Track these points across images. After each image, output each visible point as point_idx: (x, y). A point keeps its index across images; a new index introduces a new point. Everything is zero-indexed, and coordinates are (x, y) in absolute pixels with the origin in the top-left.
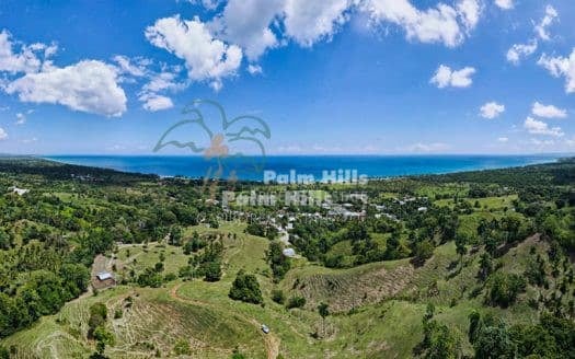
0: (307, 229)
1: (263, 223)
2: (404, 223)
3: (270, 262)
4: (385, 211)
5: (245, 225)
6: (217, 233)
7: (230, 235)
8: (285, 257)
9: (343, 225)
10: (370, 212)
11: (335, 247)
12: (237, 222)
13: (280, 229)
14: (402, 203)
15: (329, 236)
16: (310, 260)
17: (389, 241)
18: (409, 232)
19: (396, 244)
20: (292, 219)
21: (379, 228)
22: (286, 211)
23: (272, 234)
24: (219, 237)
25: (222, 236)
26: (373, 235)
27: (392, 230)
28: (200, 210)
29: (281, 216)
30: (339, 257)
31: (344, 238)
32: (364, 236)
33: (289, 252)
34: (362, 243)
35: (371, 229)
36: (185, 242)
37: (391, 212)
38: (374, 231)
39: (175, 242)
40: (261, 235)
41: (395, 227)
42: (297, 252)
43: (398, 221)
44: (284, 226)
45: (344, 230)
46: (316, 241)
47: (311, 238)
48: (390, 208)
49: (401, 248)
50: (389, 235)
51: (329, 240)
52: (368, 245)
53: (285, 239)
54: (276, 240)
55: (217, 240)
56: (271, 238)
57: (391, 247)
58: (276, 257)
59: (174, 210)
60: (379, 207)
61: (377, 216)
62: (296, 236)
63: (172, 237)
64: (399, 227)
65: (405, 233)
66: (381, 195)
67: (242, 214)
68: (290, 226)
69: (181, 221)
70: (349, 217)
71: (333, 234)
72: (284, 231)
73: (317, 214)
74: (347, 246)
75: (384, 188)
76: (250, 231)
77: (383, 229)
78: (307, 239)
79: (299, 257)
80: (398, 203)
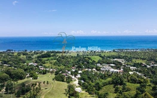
0: (89, 78)
1: (64, 74)
2: (149, 79)
3: (68, 95)
4: (136, 70)
5: (54, 76)
6: (37, 82)
7: (44, 82)
8: (76, 92)
9: (109, 76)
10: (126, 70)
11: (104, 88)
12: (49, 74)
13: (73, 77)
14: (148, 66)
15: (101, 82)
16: (90, 94)
17: (138, 89)
18: (153, 85)
19: (143, 92)
20: (80, 72)
21: (131, 80)
22: (77, 67)
23: (69, 80)
24: (38, 84)
25: (40, 83)
26: (128, 84)
27: (140, 82)
28: (25, 70)
29: (74, 70)
30: (107, 94)
31: (109, 83)
32: (121, 83)
33: (79, 89)
34: (120, 87)
35: (126, 80)
36: (16, 91)
37: (140, 72)
38: (129, 81)
39: (9, 91)
40: (63, 81)
41: (142, 80)
42: (83, 89)
43: (145, 78)
44: (75, 75)
45: (109, 79)
46: (93, 84)
47: (90, 82)
48: (139, 69)
49: (146, 95)
50: (138, 85)
51: (101, 84)
52: (124, 89)
53: (76, 82)
54: (71, 83)
55: (37, 86)
56: (68, 82)
57: (139, 92)
58: (71, 92)
59: (8, 72)
60: (132, 68)
61: (131, 73)
62: (82, 81)
63: (6, 90)
64: (146, 81)
65: (150, 85)
66: (134, 60)
67: (51, 70)
68: (79, 76)
69: (13, 78)
70: (113, 72)
71: (103, 81)
72: (75, 79)
73: (94, 69)
74: (111, 88)
75: (136, 56)
76: (57, 79)
77: (134, 81)
78: (88, 83)
79: (84, 92)
80: (145, 66)
